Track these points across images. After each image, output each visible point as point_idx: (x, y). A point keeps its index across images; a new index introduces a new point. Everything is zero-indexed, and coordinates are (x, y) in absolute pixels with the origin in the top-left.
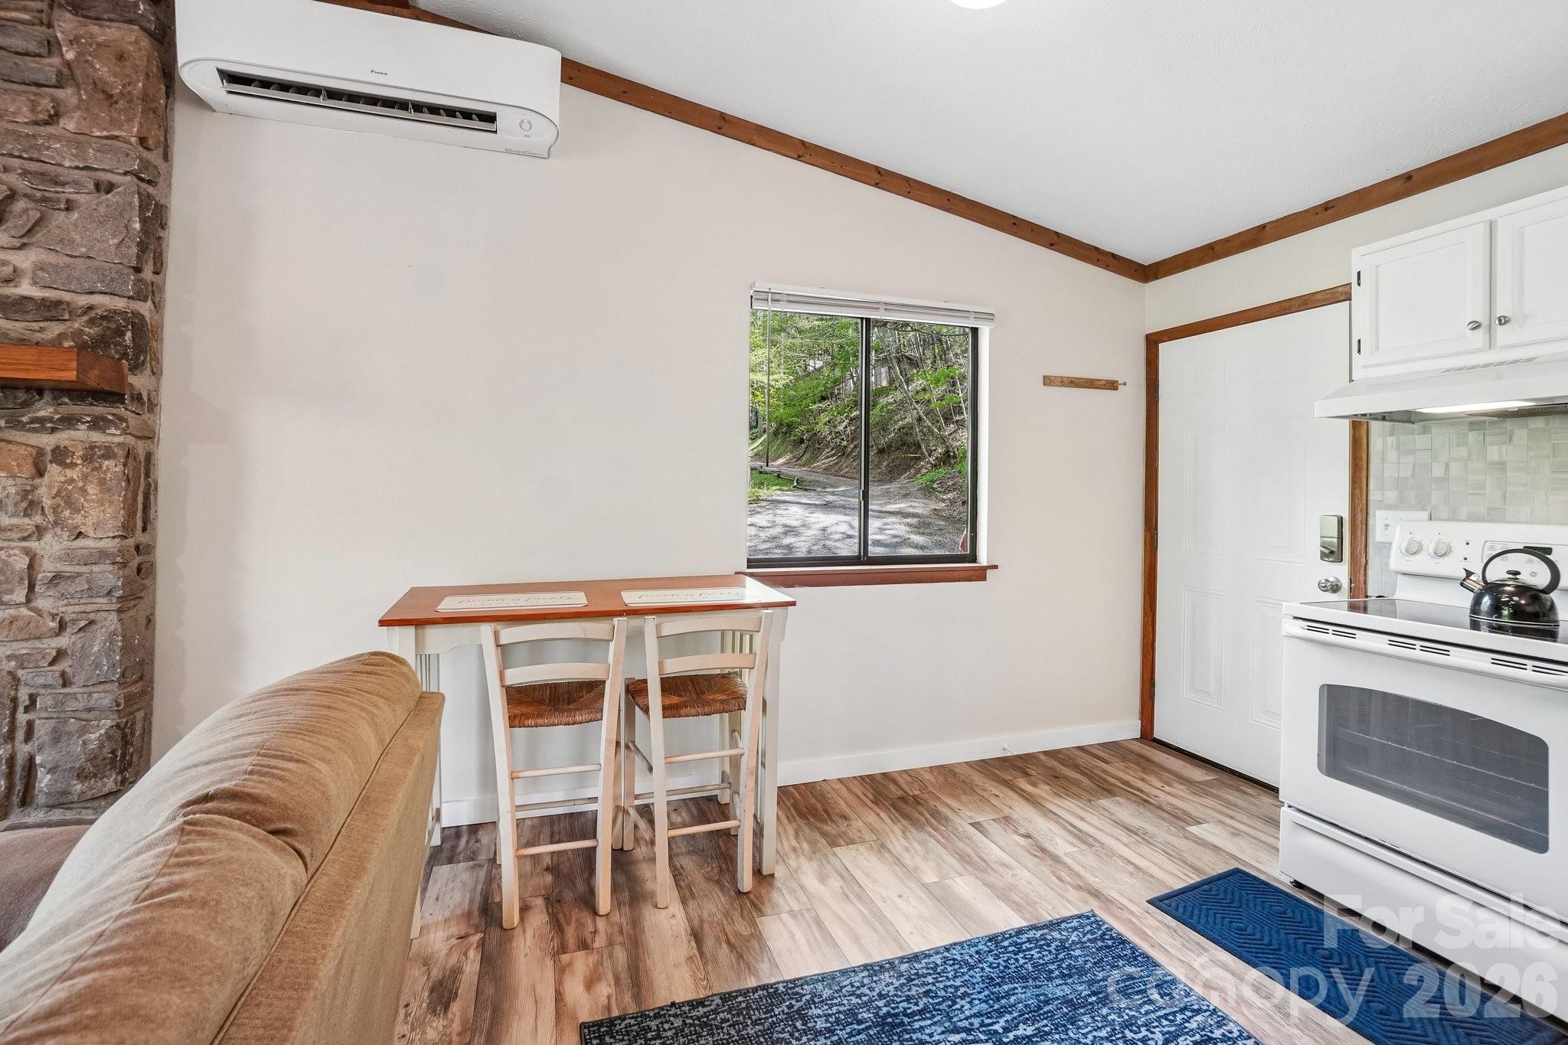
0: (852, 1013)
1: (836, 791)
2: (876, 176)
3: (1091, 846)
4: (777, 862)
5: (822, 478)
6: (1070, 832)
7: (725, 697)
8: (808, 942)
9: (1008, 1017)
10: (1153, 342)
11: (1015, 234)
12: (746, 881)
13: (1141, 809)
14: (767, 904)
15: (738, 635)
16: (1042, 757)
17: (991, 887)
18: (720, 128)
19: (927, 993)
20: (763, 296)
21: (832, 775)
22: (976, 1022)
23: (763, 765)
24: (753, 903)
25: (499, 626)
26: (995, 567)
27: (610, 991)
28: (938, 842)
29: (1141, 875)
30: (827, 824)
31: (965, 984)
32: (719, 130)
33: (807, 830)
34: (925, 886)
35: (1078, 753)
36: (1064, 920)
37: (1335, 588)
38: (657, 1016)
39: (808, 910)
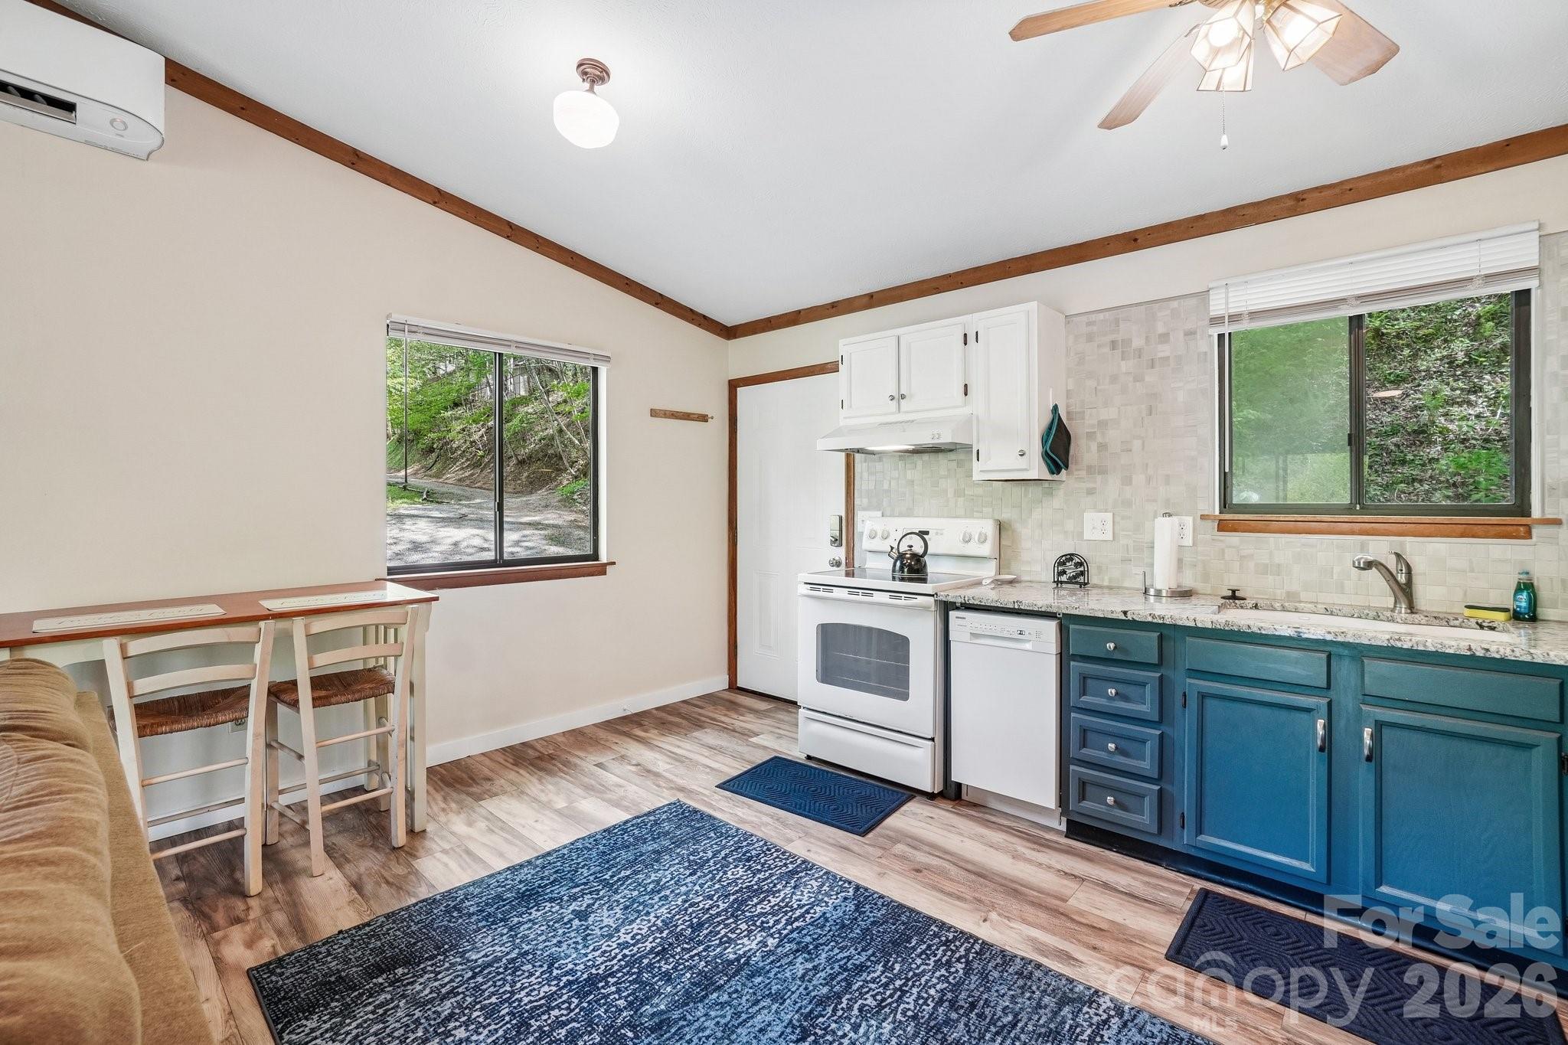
0: (499, 897)
1: (480, 763)
2: (508, 229)
3: (682, 762)
4: (428, 821)
5: (456, 490)
6: (669, 756)
7: (374, 685)
8: (460, 866)
9: (614, 869)
10: (734, 385)
11: (627, 292)
12: (399, 837)
13: (721, 734)
14: (421, 850)
15: (382, 629)
16: (655, 712)
17: (609, 801)
18: (353, 164)
19: (556, 872)
20: (401, 327)
21: (475, 751)
22: (591, 878)
23: (412, 739)
24: (407, 853)
25: (124, 639)
26: (614, 563)
27: (273, 942)
28: (568, 781)
29: (714, 772)
30: (472, 786)
31: (584, 860)
32: (352, 165)
33: (454, 795)
34: (559, 812)
35: (682, 705)
36: (659, 809)
37: (838, 564)
38: (324, 944)
39: (459, 846)
